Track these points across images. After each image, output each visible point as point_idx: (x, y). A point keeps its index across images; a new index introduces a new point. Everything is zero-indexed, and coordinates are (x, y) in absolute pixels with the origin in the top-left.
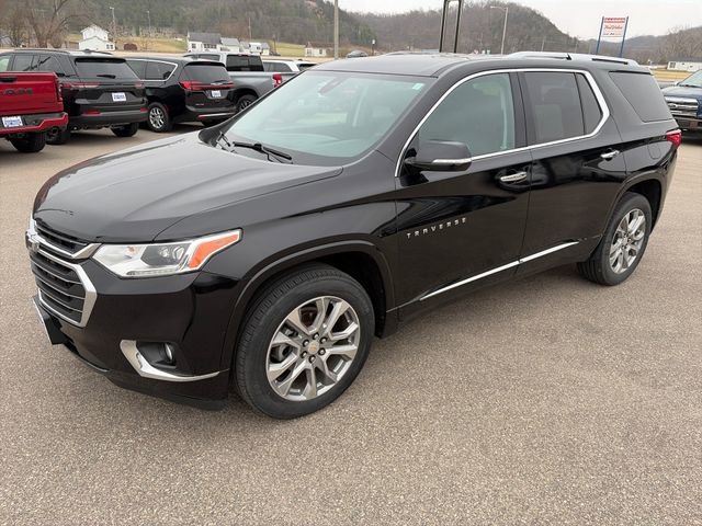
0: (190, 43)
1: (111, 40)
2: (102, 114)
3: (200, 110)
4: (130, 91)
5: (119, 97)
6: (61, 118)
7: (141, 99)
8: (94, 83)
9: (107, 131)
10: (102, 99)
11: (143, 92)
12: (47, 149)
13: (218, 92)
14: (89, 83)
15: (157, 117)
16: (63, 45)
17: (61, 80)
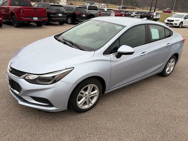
0: (86, 4)
1: (67, 2)
2: (56, 19)
3: (80, 19)
4: (63, 13)
5: (60, 15)
6: (46, 19)
7: (65, 16)
8: (55, 11)
9: (57, 23)
10: (56, 15)
11: (66, 14)
12: (43, 26)
13: (84, 15)
14: (53, 11)
15: (69, 20)
16: (56, 3)
17: (47, 10)
